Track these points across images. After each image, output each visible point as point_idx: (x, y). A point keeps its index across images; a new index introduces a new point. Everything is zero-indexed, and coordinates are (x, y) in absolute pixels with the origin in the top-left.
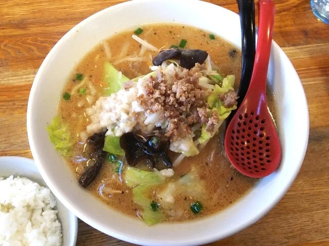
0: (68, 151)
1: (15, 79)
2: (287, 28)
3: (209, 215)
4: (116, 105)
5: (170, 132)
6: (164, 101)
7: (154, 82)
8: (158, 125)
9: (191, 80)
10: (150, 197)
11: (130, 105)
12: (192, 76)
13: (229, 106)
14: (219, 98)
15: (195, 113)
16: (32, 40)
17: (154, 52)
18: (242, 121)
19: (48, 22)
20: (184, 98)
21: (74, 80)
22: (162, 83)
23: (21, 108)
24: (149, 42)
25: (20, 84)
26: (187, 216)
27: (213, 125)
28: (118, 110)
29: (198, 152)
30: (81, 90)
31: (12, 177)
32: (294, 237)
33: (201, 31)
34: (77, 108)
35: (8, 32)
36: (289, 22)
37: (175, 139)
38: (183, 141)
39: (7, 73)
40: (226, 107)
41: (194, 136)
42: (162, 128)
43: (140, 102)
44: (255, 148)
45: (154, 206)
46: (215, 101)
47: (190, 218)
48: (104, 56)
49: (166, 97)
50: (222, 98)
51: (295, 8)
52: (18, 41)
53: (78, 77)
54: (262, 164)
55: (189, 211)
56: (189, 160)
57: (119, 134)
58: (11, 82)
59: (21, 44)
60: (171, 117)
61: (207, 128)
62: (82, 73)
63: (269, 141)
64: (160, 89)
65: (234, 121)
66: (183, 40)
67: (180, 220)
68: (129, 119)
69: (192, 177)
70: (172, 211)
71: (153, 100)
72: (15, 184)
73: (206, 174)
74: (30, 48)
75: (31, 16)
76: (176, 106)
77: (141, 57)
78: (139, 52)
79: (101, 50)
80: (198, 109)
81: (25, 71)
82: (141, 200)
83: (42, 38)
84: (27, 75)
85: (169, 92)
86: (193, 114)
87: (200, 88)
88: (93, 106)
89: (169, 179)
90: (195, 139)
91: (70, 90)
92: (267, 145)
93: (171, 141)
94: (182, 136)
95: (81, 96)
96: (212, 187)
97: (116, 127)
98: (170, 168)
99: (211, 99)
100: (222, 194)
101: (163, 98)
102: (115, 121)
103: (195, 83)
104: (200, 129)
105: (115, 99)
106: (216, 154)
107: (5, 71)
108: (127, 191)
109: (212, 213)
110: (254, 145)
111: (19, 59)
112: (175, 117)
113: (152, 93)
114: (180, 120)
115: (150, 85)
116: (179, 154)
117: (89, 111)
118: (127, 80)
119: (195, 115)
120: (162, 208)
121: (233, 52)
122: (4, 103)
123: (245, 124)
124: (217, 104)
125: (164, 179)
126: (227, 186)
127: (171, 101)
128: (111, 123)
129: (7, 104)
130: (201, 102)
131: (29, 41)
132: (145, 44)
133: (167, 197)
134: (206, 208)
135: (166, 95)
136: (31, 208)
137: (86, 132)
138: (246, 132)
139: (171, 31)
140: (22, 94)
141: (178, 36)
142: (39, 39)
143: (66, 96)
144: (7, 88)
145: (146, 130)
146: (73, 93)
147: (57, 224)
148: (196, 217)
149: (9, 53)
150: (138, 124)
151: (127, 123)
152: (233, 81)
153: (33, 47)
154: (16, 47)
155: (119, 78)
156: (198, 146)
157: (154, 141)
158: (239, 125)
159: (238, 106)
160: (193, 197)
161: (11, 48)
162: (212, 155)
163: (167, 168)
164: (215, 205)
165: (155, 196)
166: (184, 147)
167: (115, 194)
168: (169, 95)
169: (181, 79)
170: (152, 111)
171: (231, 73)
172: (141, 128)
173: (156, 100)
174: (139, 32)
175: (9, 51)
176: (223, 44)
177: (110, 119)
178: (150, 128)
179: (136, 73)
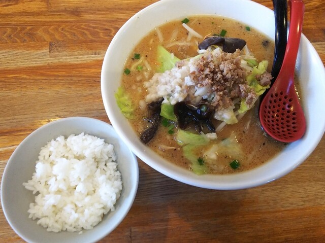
0: (131, 115)
1: (72, 58)
2: (309, 26)
3: (245, 170)
4: (171, 80)
5: (216, 103)
6: (213, 77)
7: (205, 61)
8: (205, 97)
9: (234, 62)
10: (197, 154)
11: (183, 79)
12: (234, 59)
13: (265, 85)
14: (256, 78)
15: (237, 88)
16: (85, 26)
17: (199, 39)
18: (273, 99)
19: (99, 10)
20: (230, 75)
21: (133, 59)
22: (211, 63)
23: (78, 83)
24: (195, 30)
25: (76, 63)
26: (227, 171)
27: (252, 98)
28: (173, 84)
29: (237, 121)
30: (139, 67)
31: (83, 134)
32: (310, 201)
33: (239, 23)
34: (136, 81)
35: (65, 17)
36: (311, 21)
37: (219, 108)
38: (226, 110)
39: (65, 53)
40: (262, 85)
41: (235, 107)
42: (208, 100)
43: (192, 77)
44: (283, 121)
45: (201, 161)
46: (252, 81)
47: (230, 172)
48: (157, 40)
49: (214, 74)
50: (259, 78)
51: (316, 9)
52: (74, 26)
53: (136, 57)
54: (289, 133)
55: (229, 166)
56: (229, 127)
57: (173, 102)
58: (69, 60)
59: (76, 28)
60: (217, 90)
61: (246, 101)
62: (139, 53)
63: (295, 116)
64: (210, 67)
65: (267, 97)
66: (223, 30)
67: (222, 173)
68: (181, 91)
69: (232, 141)
70: (215, 166)
71: (204, 76)
72: (86, 139)
73: (243, 140)
74: (84, 33)
75: (84, 5)
76: (222, 82)
77: (188, 42)
78: (186, 38)
79: (154, 35)
80: (240, 85)
81: (80, 52)
82: (189, 156)
83: (93, 24)
84: (82, 55)
85: (217, 70)
86: (235, 89)
87: (242, 69)
88: (150, 80)
89: (213, 142)
90: (235, 110)
91: (130, 66)
92: (294, 119)
93: (216, 110)
94: (225, 107)
95: (139, 71)
96: (247, 150)
97: (171, 97)
98: (214, 132)
99: (249, 78)
100: (255, 156)
101: (211, 75)
102: (170, 92)
103: (237, 64)
104: (239, 103)
105: (169, 75)
106: (251, 124)
107: (64, 51)
108: (179, 149)
109: (248, 169)
110: (282, 119)
111: (75, 41)
112: (220, 91)
113: (203, 71)
114: (224, 94)
115: (202, 63)
116: (221, 122)
117: (146, 84)
118: (178, 60)
119: (237, 90)
120: (206, 163)
121: (266, 43)
122: (63, 78)
123: (275, 101)
124: (254, 84)
125: (209, 141)
126: (260, 149)
127: (219, 78)
128: (166, 93)
129: (65, 78)
130: (242, 80)
131: (82, 26)
132: (192, 31)
133: (211, 155)
134: (243, 166)
135: (214, 72)
136: (97, 160)
137: (145, 101)
138: (276, 108)
139: (213, 22)
140: (78, 71)
141: (219, 26)
142: (91, 25)
143: (127, 72)
144: (65, 66)
145: (195, 102)
146: (133, 69)
147: (118, 173)
148: (235, 171)
149: (66, 36)
150: (188, 95)
151: (180, 94)
152: (267, 66)
153: (86, 32)
154: (72, 31)
155: (171, 59)
156: (237, 116)
157: (204, 109)
158: (271, 102)
159: (271, 86)
160: (232, 156)
161: (68, 31)
162: (248, 125)
163: (212, 132)
164: (250, 164)
165: (201, 153)
166: (226, 116)
167: (169, 150)
168: (216, 73)
169: (226, 60)
170: (202, 85)
171: (264, 59)
172: (190, 99)
173: (206, 76)
174: (186, 21)
175: (66, 34)
176: (258, 35)
177: (166, 90)
178: (198, 99)
179: (185, 55)
